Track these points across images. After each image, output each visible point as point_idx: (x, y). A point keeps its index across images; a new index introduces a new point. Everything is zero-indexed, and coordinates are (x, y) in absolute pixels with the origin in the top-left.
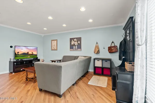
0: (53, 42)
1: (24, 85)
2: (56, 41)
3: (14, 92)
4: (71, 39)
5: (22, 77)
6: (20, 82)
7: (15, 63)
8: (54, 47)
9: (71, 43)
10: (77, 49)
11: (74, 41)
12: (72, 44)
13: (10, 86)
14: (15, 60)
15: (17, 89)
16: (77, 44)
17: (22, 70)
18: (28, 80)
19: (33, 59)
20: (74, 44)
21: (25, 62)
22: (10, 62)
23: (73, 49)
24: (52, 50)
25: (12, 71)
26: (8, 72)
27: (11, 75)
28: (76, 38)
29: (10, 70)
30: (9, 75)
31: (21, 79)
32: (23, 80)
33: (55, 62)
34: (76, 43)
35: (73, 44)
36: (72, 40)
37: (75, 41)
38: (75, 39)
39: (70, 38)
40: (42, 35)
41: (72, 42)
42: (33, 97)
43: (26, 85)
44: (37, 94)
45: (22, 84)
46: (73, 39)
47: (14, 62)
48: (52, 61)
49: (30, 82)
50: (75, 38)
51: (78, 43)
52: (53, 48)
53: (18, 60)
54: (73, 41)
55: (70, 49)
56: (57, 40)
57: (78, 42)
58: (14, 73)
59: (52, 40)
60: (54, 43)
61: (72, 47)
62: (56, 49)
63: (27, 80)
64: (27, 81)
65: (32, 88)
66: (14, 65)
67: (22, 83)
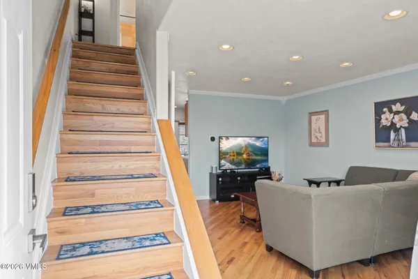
0: (314, 118)
1: (237, 231)
2: (323, 117)
3: (220, 238)
4: (380, 107)
5: (234, 213)
6: (229, 223)
7: (220, 179)
8: (319, 135)
9: (378, 121)
10: (407, 141)
11: (391, 111)
12: (384, 122)
13: (213, 226)
14: (221, 171)
15: (225, 235)
16: (405, 123)
17: (233, 196)
18: (246, 222)
19: (257, 170)
20: (393, 124)
21: (239, 178)
22: (211, 174)
23: (389, 141)
24: (311, 144)
25: (215, 197)
26: (208, 197)
27: (214, 205)
28: (402, 101)
29: (211, 194)
30: (210, 204)
31: (231, 218)
32: (235, 221)
33: (318, 184)
34: (401, 120)
35: (389, 124)
36: (385, 110)
37: (398, 113)
38: (398, 104)
39: (375, 104)
40: (280, 98)
41: (383, 116)
42: (252, 257)
43: (241, 231)
44: (261, 255)
45: (234, 229)
46: (388, 104)
47: (218, 176)
48: (311, 182)
49: (248, 227)
50: (394, 102)
51: (408, 118)
52: (314, 140)
53: (226, 170)
54: (388, 113)
55: (377, 140)
56: (326, 112)
57: (408, 115)
58: (217, 202)
59: (311, 114)
60: (318, 122)
61: (383, 134)
62: (324, 140)
63: (244, 222)
64: (244, 225)
65: (253, 241)
66: (218, 181)
67: (233, 227)
